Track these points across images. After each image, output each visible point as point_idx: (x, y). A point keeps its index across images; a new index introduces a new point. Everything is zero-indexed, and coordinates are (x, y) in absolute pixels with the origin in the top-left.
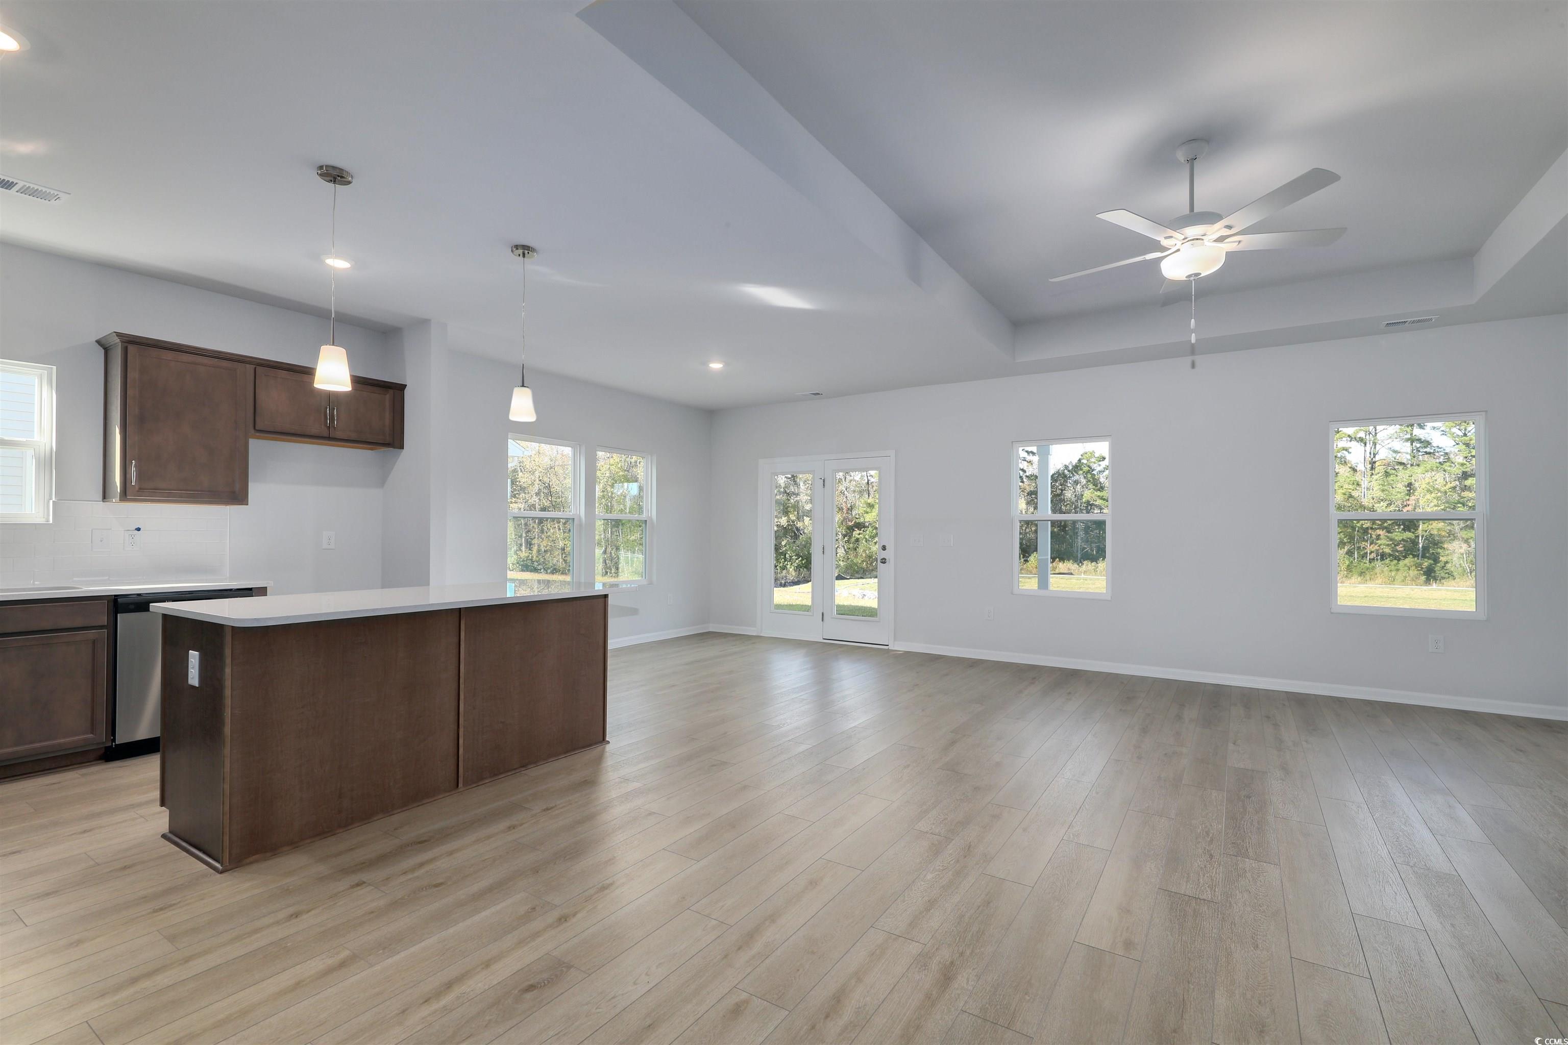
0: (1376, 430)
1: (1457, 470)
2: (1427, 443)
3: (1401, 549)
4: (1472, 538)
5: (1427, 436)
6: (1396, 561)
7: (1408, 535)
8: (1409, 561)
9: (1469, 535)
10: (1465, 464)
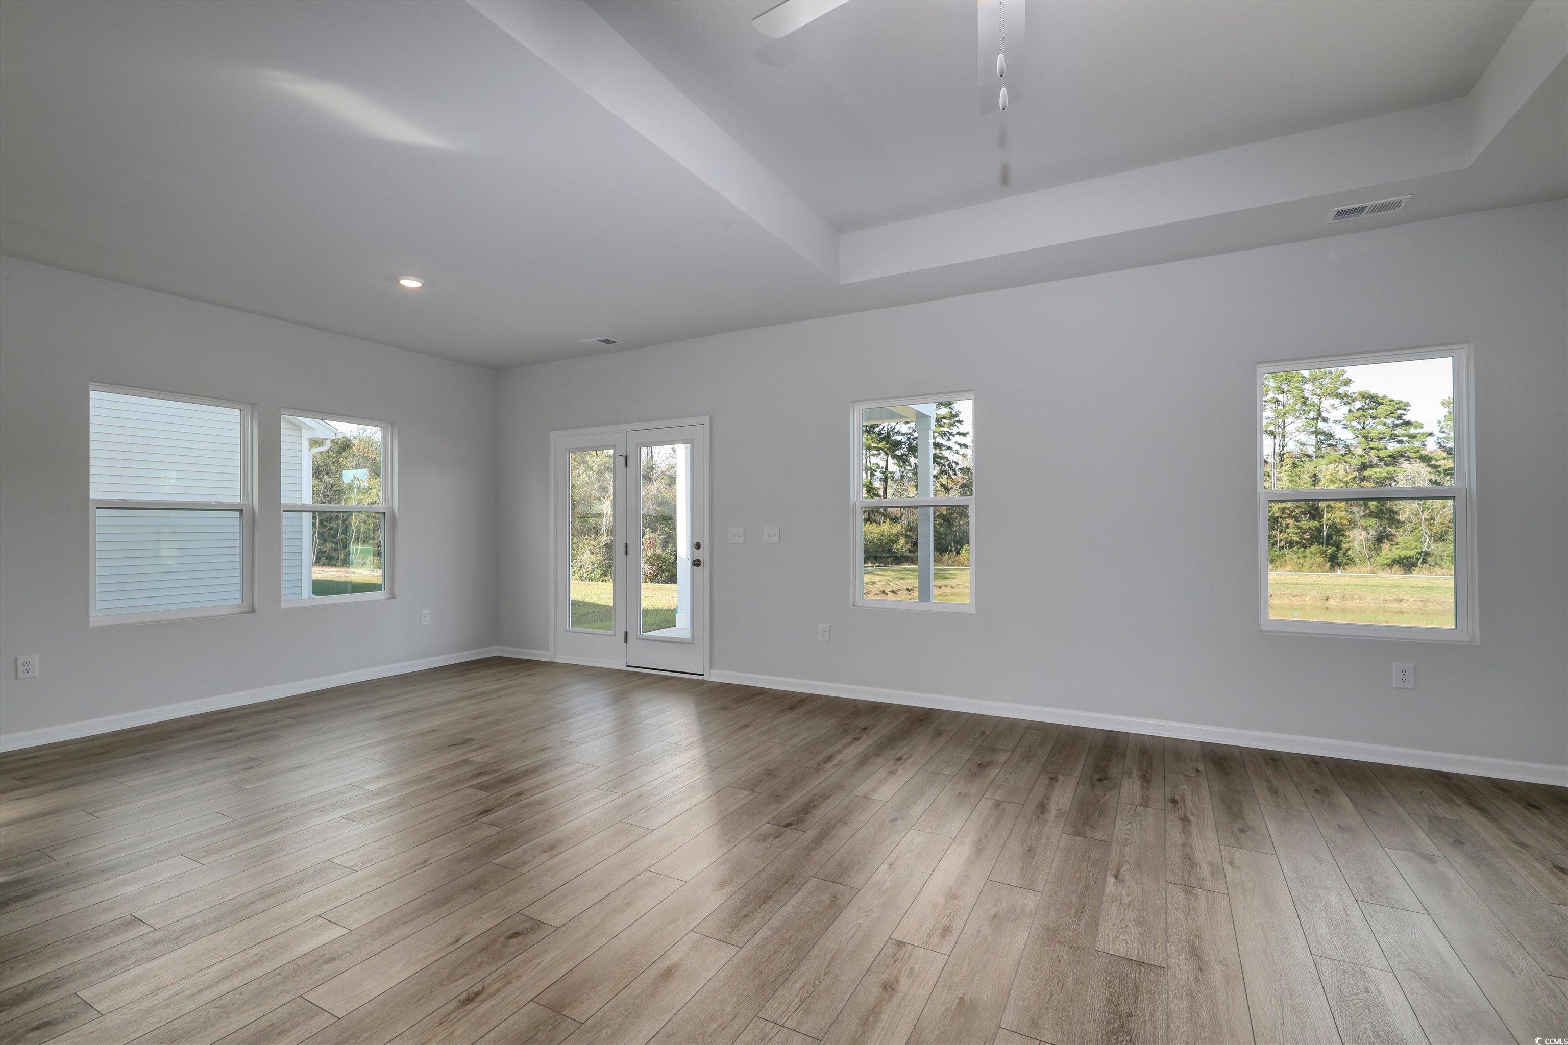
0: (1284, 424)
1: (1357, 462)
2: (1330, 436)
3: (1307, 537)
4: (1370, 525)
5: (1330, 428)
6: (1303, 549)
7: (1314, 524)
8: (1314, 548)
9: (1368, 523)
10: (1364, 456)
